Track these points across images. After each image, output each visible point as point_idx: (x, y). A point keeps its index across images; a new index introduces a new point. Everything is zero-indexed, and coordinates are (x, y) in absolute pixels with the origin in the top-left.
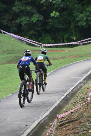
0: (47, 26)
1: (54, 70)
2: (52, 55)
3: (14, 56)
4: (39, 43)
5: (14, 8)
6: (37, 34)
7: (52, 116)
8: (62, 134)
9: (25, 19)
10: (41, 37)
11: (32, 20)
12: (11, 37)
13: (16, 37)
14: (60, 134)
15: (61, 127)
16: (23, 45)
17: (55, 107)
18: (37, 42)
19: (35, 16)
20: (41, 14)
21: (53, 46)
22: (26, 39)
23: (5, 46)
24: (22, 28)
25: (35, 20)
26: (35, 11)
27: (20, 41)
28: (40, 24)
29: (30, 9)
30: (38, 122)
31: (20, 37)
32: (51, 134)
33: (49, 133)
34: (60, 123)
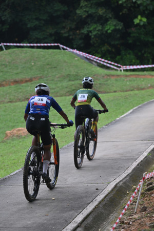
0: (128, 38)
1: (140, 105)
2: (136, 82)
3: (79, 84)
4: (116, 64)
5: (78, 12)
6: (113, 50)
7: (136, 175)
8: (151, 203)
9: (95, 28)
10: (119, 54)
11: (106, 29)
12: (74, 55)
13: (82, 55)
14: (148, 203)
15: (149, 193)
16: (92, 68)
17: (140, 161)
18: (113, 63)
19: (110, 23)
20: (119, 21)
21: (138, 69)
22: (97, 58)
23: (66, 69)
24: (91, 42)
25: (111, 29)
26: (110, 16)
27: (87, 61)
28: (118, 36)
29: (104, 13)
30: (115, 184)
31: (87, 55)
32: (134, 202)
33: (131, 201)
34: (148, 185)
